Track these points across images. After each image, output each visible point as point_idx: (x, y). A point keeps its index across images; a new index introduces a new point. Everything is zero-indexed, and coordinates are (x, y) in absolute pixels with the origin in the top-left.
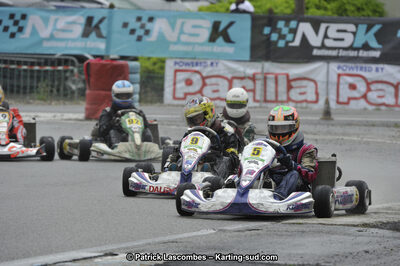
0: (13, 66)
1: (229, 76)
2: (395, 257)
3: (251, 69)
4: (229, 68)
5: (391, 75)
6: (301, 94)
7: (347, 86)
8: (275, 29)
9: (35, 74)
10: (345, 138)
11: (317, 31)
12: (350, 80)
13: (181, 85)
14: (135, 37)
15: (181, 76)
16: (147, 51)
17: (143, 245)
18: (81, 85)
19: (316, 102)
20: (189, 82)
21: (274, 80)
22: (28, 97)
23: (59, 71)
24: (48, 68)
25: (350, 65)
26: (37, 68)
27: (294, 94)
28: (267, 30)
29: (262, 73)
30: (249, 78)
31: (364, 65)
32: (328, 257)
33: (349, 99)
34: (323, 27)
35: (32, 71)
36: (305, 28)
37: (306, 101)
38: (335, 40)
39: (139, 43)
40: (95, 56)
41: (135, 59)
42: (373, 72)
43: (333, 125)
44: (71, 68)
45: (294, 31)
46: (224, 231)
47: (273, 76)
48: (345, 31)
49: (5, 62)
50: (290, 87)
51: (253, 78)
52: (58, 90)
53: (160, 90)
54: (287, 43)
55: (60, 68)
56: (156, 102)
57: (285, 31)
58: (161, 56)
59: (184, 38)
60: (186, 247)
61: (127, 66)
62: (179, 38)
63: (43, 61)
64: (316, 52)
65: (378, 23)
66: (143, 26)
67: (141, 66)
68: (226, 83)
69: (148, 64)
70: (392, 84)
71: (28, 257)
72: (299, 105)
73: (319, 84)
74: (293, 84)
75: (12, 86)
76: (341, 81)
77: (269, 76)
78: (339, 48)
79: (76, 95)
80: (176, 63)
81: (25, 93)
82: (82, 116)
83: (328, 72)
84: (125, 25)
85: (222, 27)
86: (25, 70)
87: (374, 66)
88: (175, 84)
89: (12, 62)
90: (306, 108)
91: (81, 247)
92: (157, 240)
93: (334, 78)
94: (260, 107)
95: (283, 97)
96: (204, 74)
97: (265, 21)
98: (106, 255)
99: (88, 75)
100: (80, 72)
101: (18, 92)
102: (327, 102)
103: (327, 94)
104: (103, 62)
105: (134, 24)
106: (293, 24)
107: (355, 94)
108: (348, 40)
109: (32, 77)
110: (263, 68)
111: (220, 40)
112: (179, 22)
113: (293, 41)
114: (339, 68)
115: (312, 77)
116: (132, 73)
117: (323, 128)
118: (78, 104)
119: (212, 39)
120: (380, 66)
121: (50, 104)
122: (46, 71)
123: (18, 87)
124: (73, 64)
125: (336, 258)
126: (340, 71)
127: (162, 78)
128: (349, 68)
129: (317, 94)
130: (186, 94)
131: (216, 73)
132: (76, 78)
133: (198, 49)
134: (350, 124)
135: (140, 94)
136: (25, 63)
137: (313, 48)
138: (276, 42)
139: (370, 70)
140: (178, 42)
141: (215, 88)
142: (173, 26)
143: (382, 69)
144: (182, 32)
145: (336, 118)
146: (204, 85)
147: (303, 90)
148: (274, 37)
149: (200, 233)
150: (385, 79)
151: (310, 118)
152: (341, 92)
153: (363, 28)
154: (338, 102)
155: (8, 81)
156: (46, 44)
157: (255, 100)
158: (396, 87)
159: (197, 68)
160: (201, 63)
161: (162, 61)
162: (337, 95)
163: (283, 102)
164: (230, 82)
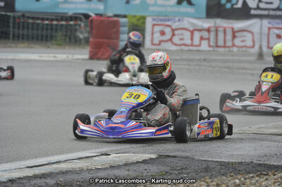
0: (39, 22)
1: (191, 29)
3: (207, 24)
4: (191, 23)
6: (243, 41)
7: (275, 36)
9: (54, 27)
12: (277, 32)
13: (157, 37)
14: (125, 1)
15: (157, 29)
16: (133, 11)
17: (128, 148)
18: (86, 35)
19: (253, 47)
20: (163, 33)
21: (223, 32)
22: (49, 43)
23: (71, 25)
24: (63, 23)
25: (276, 21)
26: (55, 23)
27: (237, 42)
29: (215, 27)
30: (206, 30)
32: (259, 157)
35: (52, 25)
37: (246, 46)
38: (267, 3)
39: (127, 5)
40: (96, 15)
41: (125, 16)
43: (265, 63)
44: (79, 22)
47: (221, 29)
49: (33, 18)
50: (234, 37)
51: (208, 30)
52: (70, 39)
54: (233, 5)
55: (72, 23)
58: (143, 14)
59: (160, 1)
60: (158, 149)
61: (118, 22)
62: (155, 2)
63: (60, 18)
64: (253, 12)
67: (129, 22)
68: (189, 34)
69: (134, 20)
71: (46, 156)
72: (241, 49)
73: (255, 35)
74: (237, 34)
75: (38, 35)
76: (271, 32)
78: (269, 9)
79: (83, 41)
80: (153, 20)
81: (47, 40)
82: (87, 56)
83: (261, 26)
86: (47, 25)
88: (153, 34)
89: (38, 19)
90: (246, 51)
91: (84, 150)
93: (265, 30)
94: (214, 51)
95: (229, 44)
96: (174, 27)
98: (102, 155)
99: (91, 28)
100: (86, 26)
101: (42, 40)
102: (261, 47)
103: (261, 41)
104: (102, 19)
109: (52, 29)
110: (215, 23)
111: (185, 3)
113: (237, 4)
114: (269, 23)
115: (250, 29)
116: (124, 26)
117: (257, 66)
118: (84, 48)
119: (179, 2)
121: (64, 48)
122: (62, 25)
123: (42, 36)
124: (81, 20)
125: (265, 158)
126: (270, 26)
127: (144, 30)
128: (276, 23)
129: (254, 41)
130: (161, 42)
131: (181, 27)
132: (83, 30)
133: (169, 9)
136: (47, 19)
137: (250, 9)
138: (224, 5)
140: (155, 4)
141: (181, 37)
145: (266, 58)
146: (174, 35)
147: (243, 39)
148: (224, 1)
151: (248, 58)
152: (271, 40)
154: (268, 47)
155: (35, 32)
156: (62, 6)
157: (210, 46)
159: (168, 23)
160: (171, 20)
161: (144, 18)
162: (268, 42)
163: (229, 47)
164: (192, 33)
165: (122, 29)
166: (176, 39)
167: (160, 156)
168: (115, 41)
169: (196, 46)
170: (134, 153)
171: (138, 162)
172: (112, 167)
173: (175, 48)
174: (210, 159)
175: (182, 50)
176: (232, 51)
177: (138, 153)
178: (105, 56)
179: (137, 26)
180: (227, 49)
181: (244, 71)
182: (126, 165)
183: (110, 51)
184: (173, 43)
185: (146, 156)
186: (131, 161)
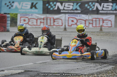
1: (36, 18)
2: (86, 70)
3: (43, 16)
4: (36, 16)
5: (83, 17)
6: (58, 23)
7: (71, 21)
8: (49, 5)
10: (71, 36)
11: (62, 5)
12: (72, 19)
13: (22, 21)
14: (8, 7)
15: (22, 19)
16: (12, 11)
17: (12, 68)
19: (62, 25)
20: (25, 20)
21: (49, 20)
27: (55, 23)
28: (47, 5)
29: (46, 17)
30: (42, 19)
31: (76, 15)
32: (66, 70)
33: (72, 25)
34: (64, 4)
36: (58, 4)
37: (59, 25)
39: (10, 9)
41: (9, 14)
42: (78, 17)
43: (67, 32)
45: (55, 5)
46: (36, 63)
47: (49, 18)
48: (70, 5)
50: (54, 21)
51: (44, 19)
53: (16, 23)
54: (53, 8)
56: (15, 26)
57: (53, 5)
59: (23, 8)
60: (25, 68)
61: (6, 16)
62: (21, 8)
64: (62, 11)
65: (80, 2)
66: (11, 4)
67: (10, 16)
68: (35, 21)
69: (13, 15)
70: (84, 20)
72: (57, 27)
73: (63, 20)
74: (55, 20)
76: (69, 19)
77: (48, 18)
78: (68, 10)
80: (21, 15)
83: (65, 17)
84: (6, 4)
85: (34, 4)
87: (79, 15)
88: (20, 21)
90: (59, 27)
92: (16, 66)
93: (67, 19)
95: (52, 24)
96: (29, 18)
97: (47, 2)
98: (1, 71)
102: (65, 26)
105: (8, 4)
106: (55, 3)
107: (73, 23)
108: (71, 7)
110: (46, 16)
111: (34, 8)
112: (21, 3)
113: (55, 8)
114: (69, 16)
115: (61, 18)
116: (9, 18)
117: (64, 33)
119: (31, 8)
120: (80, 15)
126: (69, 17)
127: (17, 19)
128: (71, 15)
129: (62, 23)
131: (32, 18)
133: (27, 11)
134: (72, 32)
135: (10, 24)
137: (60, 10)
138: (50, 8)
139: (78, 16)
140: (21, 9)
141: (32, 22)
142: (20, 4)
143: (81, 16)
144: (22, 6)
145: (68, 30)
146: (29, 21)
147: (58, 22)
148: (49, 7)
149: (29, 64)
150: (82, 19)
151: (60, 30)
152: (69, 23)
153: (75, 4)
154: (68, 26)
158: (85, 21)
159: (27, 16)
160: (28, 15)
161: (17, 14)
162: (68, 23)
163: (52, 26)
164: (37, 20)
165: (8, 19)
166: (30, 23)
167: (26, 71)
168: (5, 24)
169: (39, 25)
170: (15, 70)
171: (16, 74)
172: (5, 76)
173: (30, 26)
174: (46, 72)
175: (33, 27)
176: (54, 27)
177: (16, 70)
178: (1, 30)
179: (14, 17)
180: (51, 27)
181: (59, 35)
182: (11, 75)
183: (3, 28)
184: (29, 24)
185: (20, 71)
186: (13, 73)
